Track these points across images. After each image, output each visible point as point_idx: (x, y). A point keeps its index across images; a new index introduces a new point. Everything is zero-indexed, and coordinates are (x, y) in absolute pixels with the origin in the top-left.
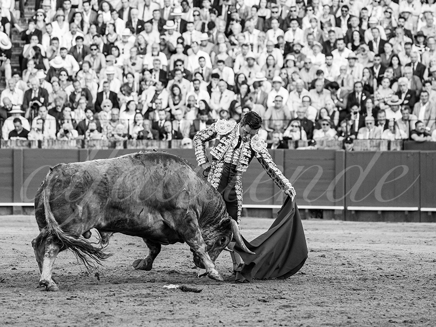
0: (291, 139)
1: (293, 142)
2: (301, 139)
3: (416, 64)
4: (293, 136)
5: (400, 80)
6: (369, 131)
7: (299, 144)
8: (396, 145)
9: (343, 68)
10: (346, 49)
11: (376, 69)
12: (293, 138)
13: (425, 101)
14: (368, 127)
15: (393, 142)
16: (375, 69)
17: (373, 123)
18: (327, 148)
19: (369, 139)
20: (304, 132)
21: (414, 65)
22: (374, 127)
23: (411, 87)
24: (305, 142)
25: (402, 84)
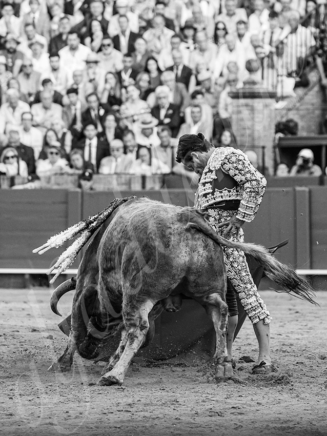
0: (4, 174)
1: (7, 179)
2: (18, 174)
3: (181, 68)
4: (7, 170)
5: (159, 89)
6: (116, 161)
7: (17, 181)
8: (154, 182)
9: (78, 73)
10: (81, 46)
11: (125, 73)
12: (7, 173)
13: (197, 119)
14: (115, 156)
15: (150, 177)
16: (123, 74)
17: (122, 150)
18: (55, 187)
19: (116, 173)
20: (23, 165)
21: (177, 69)
22: (123, 156)
23: (174, 99)
24: (24, 178)
25: (162, 95)
